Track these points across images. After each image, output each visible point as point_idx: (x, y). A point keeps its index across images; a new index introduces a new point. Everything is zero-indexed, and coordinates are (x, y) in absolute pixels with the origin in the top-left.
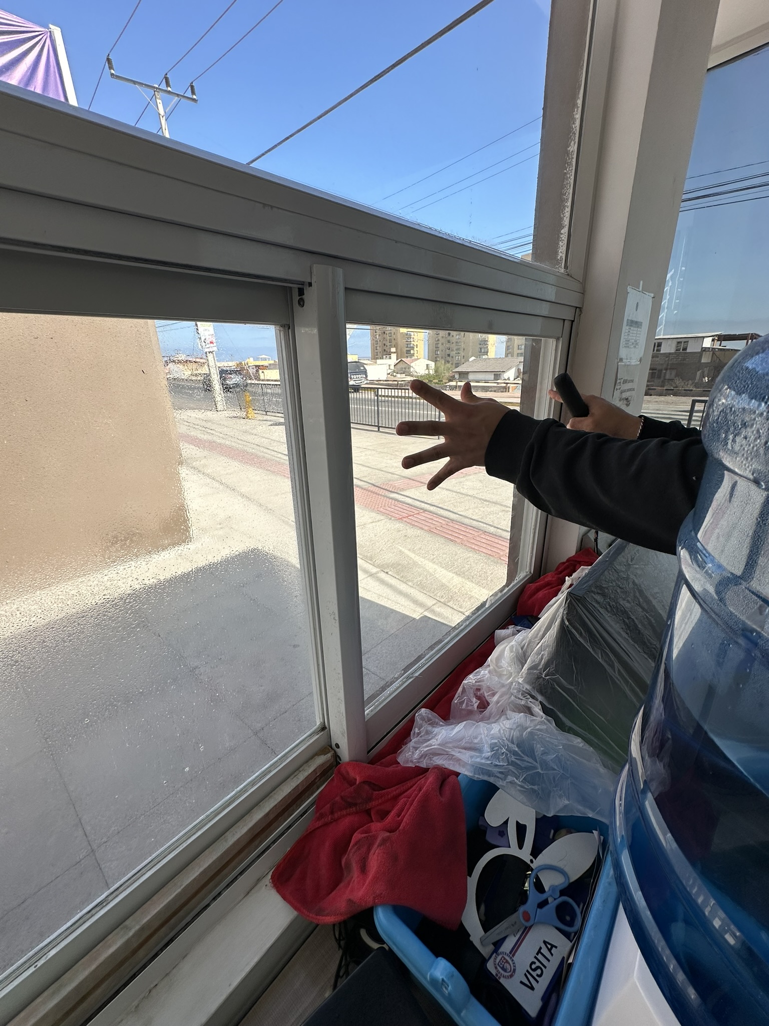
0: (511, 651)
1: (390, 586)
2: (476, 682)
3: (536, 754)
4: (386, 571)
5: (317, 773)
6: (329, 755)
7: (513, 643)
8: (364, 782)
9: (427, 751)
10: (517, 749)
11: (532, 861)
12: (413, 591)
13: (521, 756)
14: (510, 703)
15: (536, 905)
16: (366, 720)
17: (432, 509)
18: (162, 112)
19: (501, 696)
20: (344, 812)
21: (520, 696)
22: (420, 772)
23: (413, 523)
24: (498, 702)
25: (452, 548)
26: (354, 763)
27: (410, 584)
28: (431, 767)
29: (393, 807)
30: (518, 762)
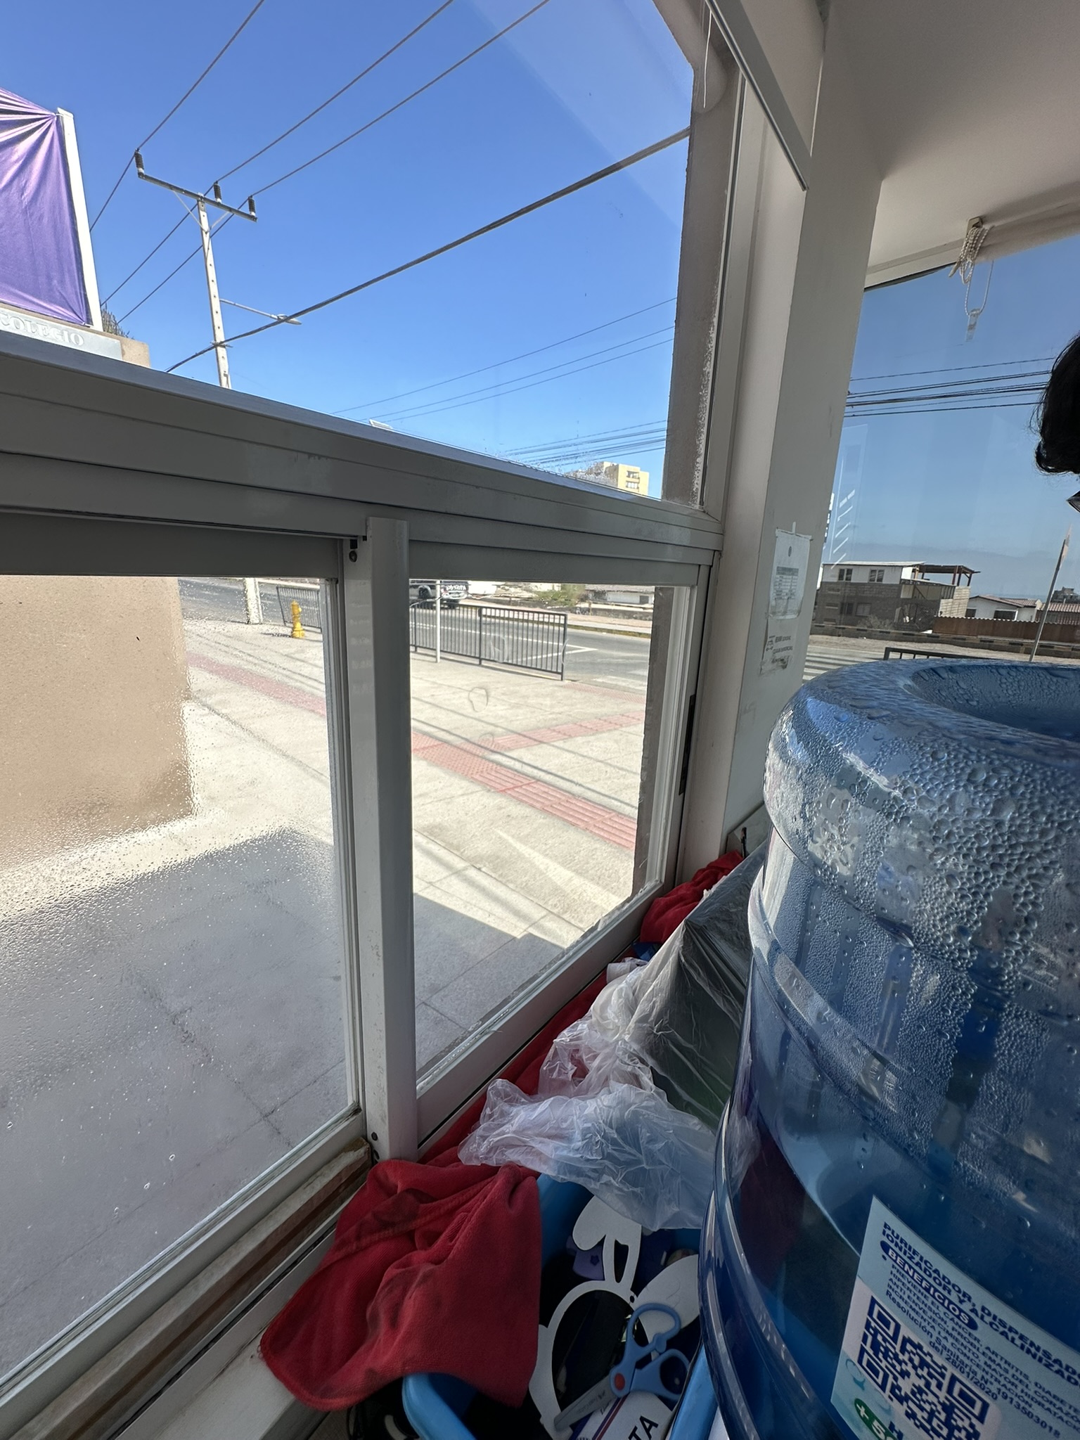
0: (620, 997)
1: (483, 890)
2: (571, 1040)
3: (641, 1142)
4: (478, 866)
5: (341, 1179)
6: (362, 1151)
7: (623, 985)
8: (407, 1191)
9: (498, 1141)
10: (616, 1136)
11: (632, 1299)
12: (514, 896)
13: (620, 1146)
14: (615, 1069)
15: (634, 1364)
16: (418, 1097)
17: (548, 778)
18: (205, 226)
19: (604, 1060)
20: (376, 1237)
21: (626, 1060)
22: (488, 1172)
23: (521, 797)
24: (599, 1068)
25: (572, 835)
26: (397, 1161)
27: (511, 886)
28: (502, 1164)
29: (447, 1226)
30: (616, 1154)
